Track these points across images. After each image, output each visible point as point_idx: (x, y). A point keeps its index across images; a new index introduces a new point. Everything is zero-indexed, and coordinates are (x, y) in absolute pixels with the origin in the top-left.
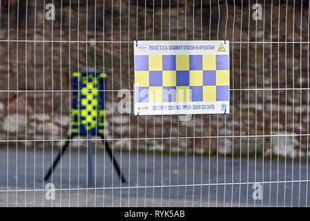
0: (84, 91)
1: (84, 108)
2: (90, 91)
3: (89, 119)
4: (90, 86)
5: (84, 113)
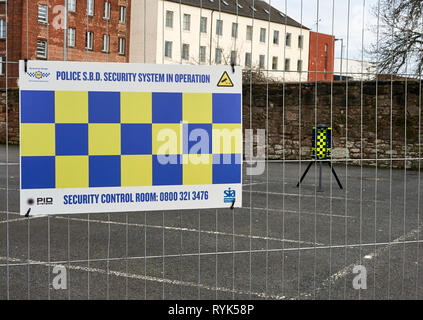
0: (319, 137)
1: (318, 146)
2: (321, 137)
3: (321, 153)
4: (322, 134)
5: (318, 149)
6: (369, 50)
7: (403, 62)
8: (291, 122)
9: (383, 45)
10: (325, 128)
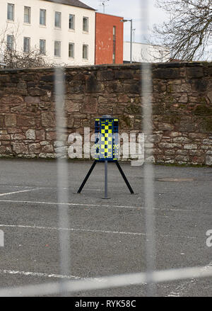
0: (103, 131)
2: (106, 131)
6: (161, 30)
7: (200, 43)
8: (73, 113)
9: (178, 25)
10: (110, 120)
